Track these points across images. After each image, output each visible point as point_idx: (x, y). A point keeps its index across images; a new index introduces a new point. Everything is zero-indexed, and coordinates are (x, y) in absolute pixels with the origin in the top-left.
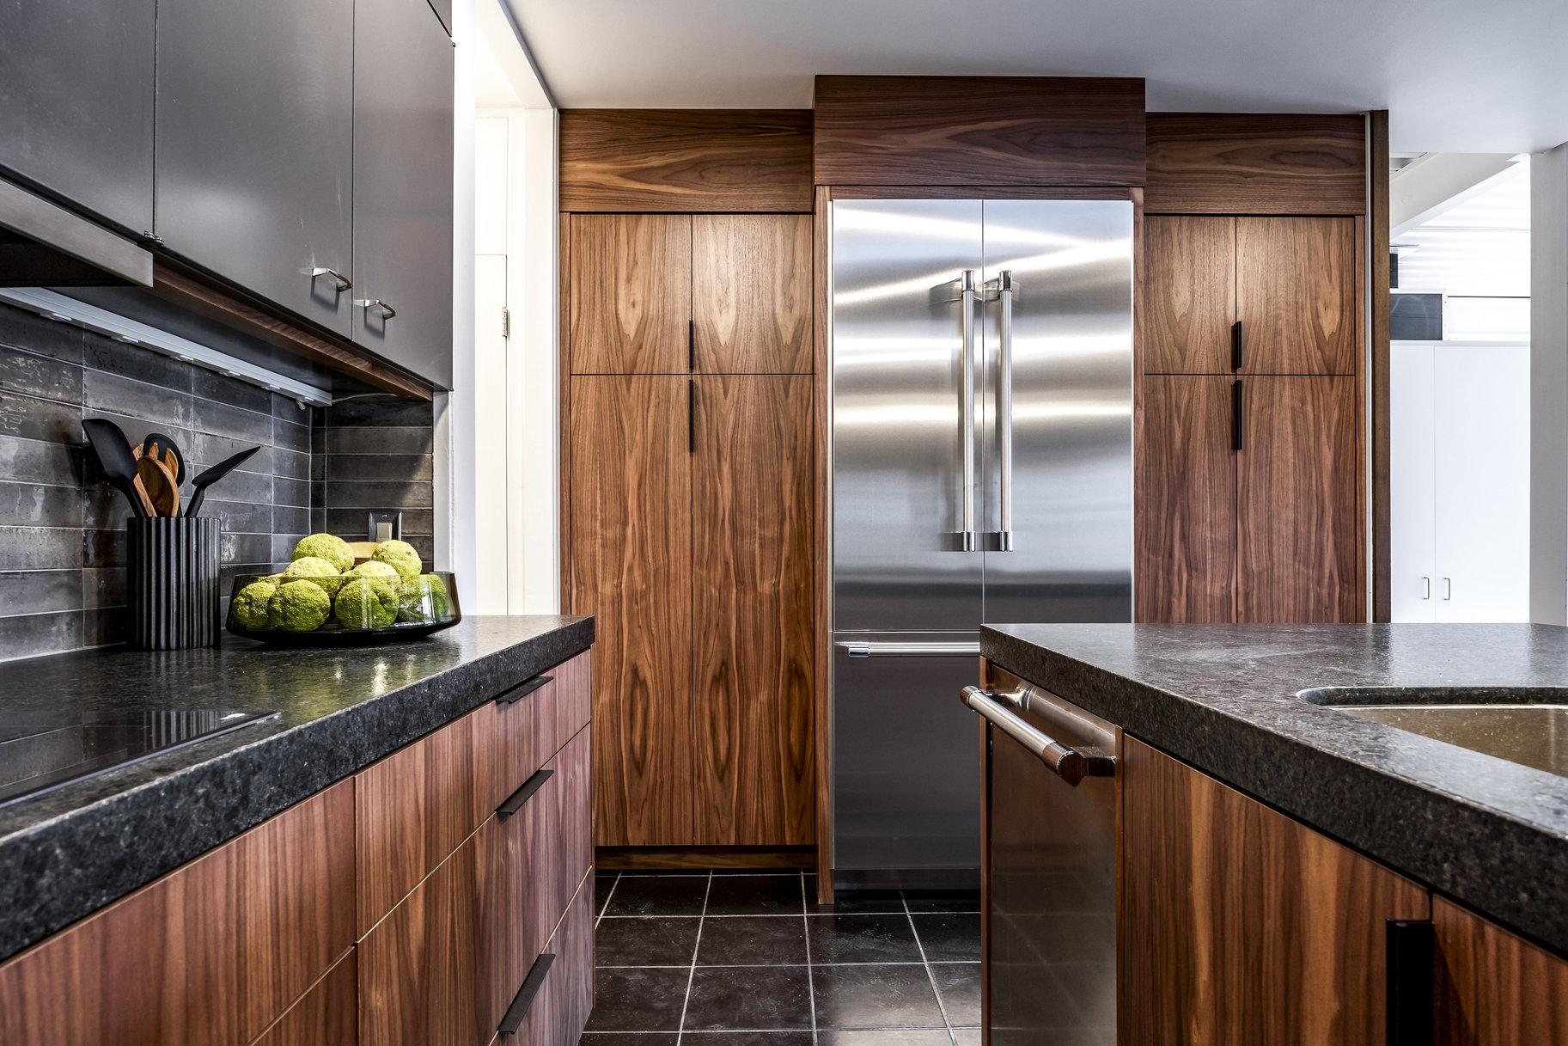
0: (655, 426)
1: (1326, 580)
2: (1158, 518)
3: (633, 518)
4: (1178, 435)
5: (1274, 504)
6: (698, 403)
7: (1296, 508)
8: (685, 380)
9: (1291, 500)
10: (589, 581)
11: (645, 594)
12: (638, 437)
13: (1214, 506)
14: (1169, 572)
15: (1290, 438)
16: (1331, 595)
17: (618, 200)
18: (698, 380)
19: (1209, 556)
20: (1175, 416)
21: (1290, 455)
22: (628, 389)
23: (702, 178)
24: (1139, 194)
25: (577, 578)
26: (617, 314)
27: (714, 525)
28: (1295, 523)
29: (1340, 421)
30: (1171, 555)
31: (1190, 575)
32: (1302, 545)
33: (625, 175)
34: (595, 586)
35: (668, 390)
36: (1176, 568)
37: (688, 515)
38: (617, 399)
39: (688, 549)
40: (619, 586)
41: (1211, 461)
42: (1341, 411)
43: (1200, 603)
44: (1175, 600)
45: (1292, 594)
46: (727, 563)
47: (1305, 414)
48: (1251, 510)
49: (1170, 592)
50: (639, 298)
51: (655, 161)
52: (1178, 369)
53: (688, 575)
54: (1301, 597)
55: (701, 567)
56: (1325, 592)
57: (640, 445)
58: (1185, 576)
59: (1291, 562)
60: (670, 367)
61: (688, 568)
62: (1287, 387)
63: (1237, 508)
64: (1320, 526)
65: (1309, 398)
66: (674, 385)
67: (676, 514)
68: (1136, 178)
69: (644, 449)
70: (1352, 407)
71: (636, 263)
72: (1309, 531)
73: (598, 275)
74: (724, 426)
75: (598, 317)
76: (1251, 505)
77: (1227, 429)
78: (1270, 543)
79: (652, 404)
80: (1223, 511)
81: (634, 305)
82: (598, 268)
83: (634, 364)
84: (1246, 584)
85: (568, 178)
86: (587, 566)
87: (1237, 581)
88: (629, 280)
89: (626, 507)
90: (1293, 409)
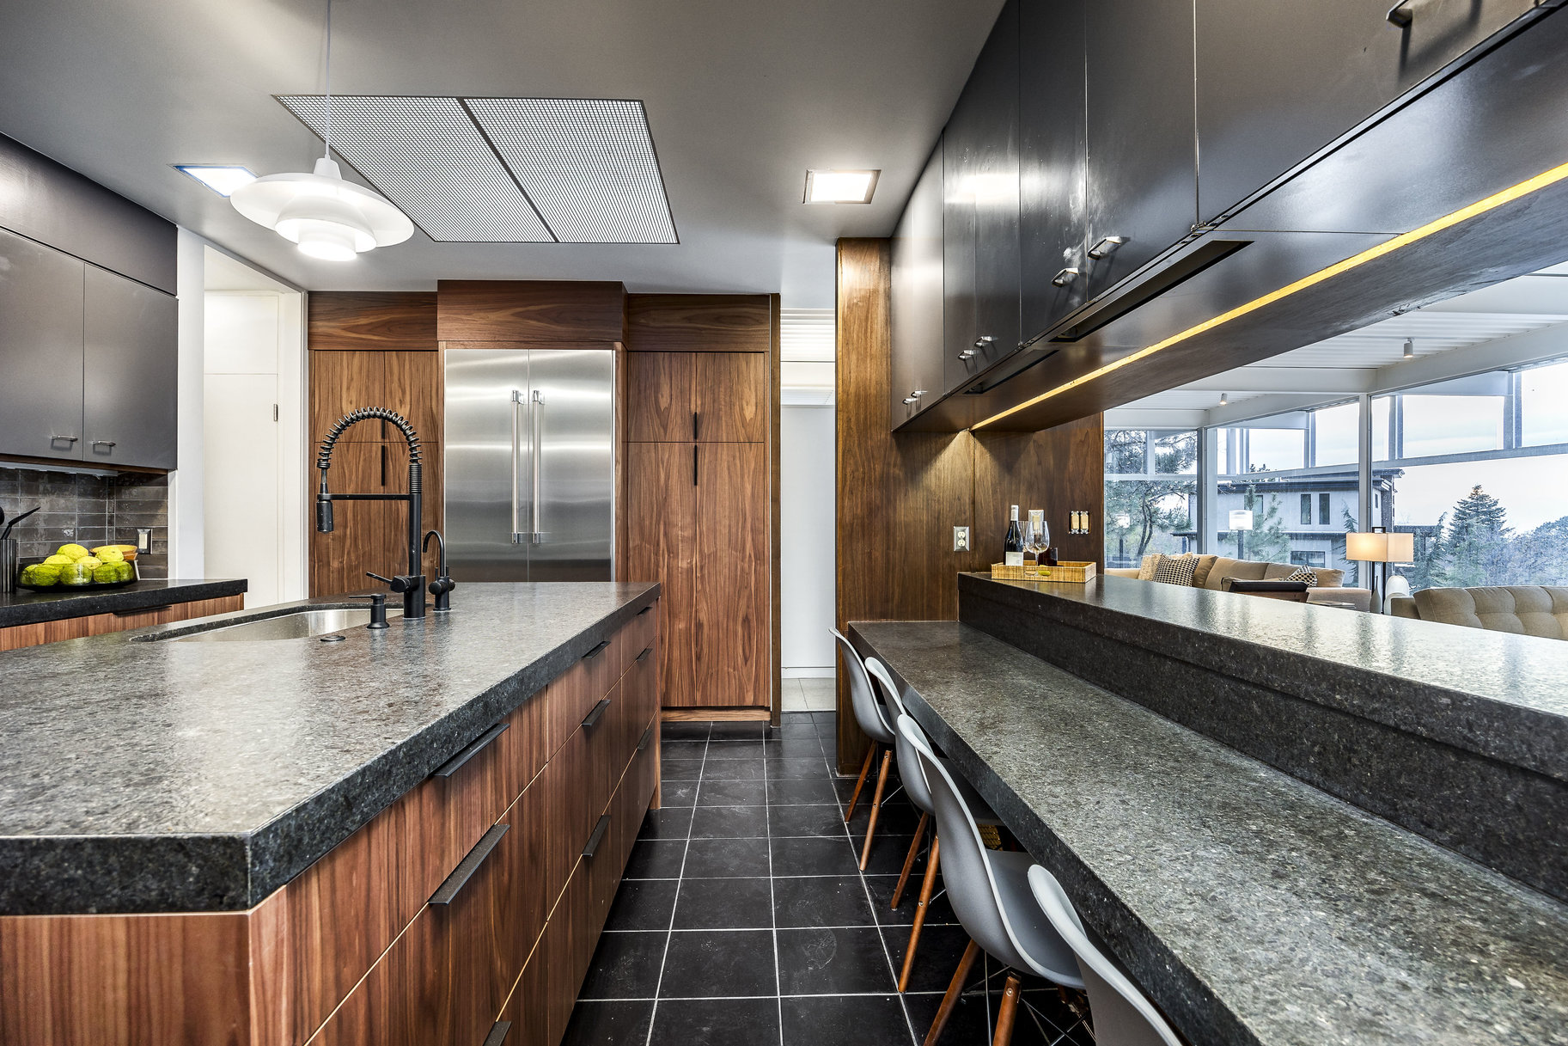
0: (363, 472)
1: (747, 559)
2: (651, 523)
3: (350, 524)
4: (662, 476)
5: (717, 516)
6: (388, 458)
7: (730, 517)
8: (380, 445)
9: (727, 513)
10: (325, 559)
11: (357, 567)
12: (354, 477)
13: (683, 517)
14: (657, 554)
15: (727, 478)
16: (750, 567)
17: (341, 343)
18: (387, 445)
19: (680, 545)
20: (661, 466)
21: (727, 488)
22: (348, 450)
23: (390, 331)
24: (619, 345)
25: (318, 557)
26: (341, 408)
27: (396, 529)
28: (730, 526)
29: (755, 468)
30: (658, 544)
31: (669, 555)
32: (733, 538)
33: (346, 329)
34: (329, 565)
35: (371, 451)
36: (661, 552)
37: (382, 522)
38: (341, 456)
39: (382, 541)
40: (342, 562)
41: (681, 491)
42: (756, 463)
43: (675, 572)
44: (660, 570)
45: (727, 566)
46: (404, 549)
47: (735, 464)
48: (705, 519)
49: (658, 566)
50: (354, 399)
51: (363, 321)
52: (662, 439)
53: (382, 556)
54: (733, 568)
55: (389, 551)
56: (746, 565)
57: (354, 482)
58: (666, 556)
59: (727, 548)
60: (372, 438)
61: (382, 552)
62: (725, 449)
63: (696, 517)
64: (744, 528)
65: (738, 455)
66: (374, 448)
67: (375, 522)
68: (616, 337)
69: (357, 485)
70: (762, 460)
71: (352, 379)
72: (737, 530)
73: (330, 385)
74: (403, 471)
75: (330, 409)
76: (704, 516)
77: (691, 474)
78: (715, 538)
79: (361, 460)
80: (688, 520)
81: (351, 403)
82: (330, 382)
83: (351, 437)
84: (701, 561)
85: (314, 330)
86: (324, 551)
87: (696, 558)
88: (348, 388)
89: (346, 518)
90: (728, 462)
